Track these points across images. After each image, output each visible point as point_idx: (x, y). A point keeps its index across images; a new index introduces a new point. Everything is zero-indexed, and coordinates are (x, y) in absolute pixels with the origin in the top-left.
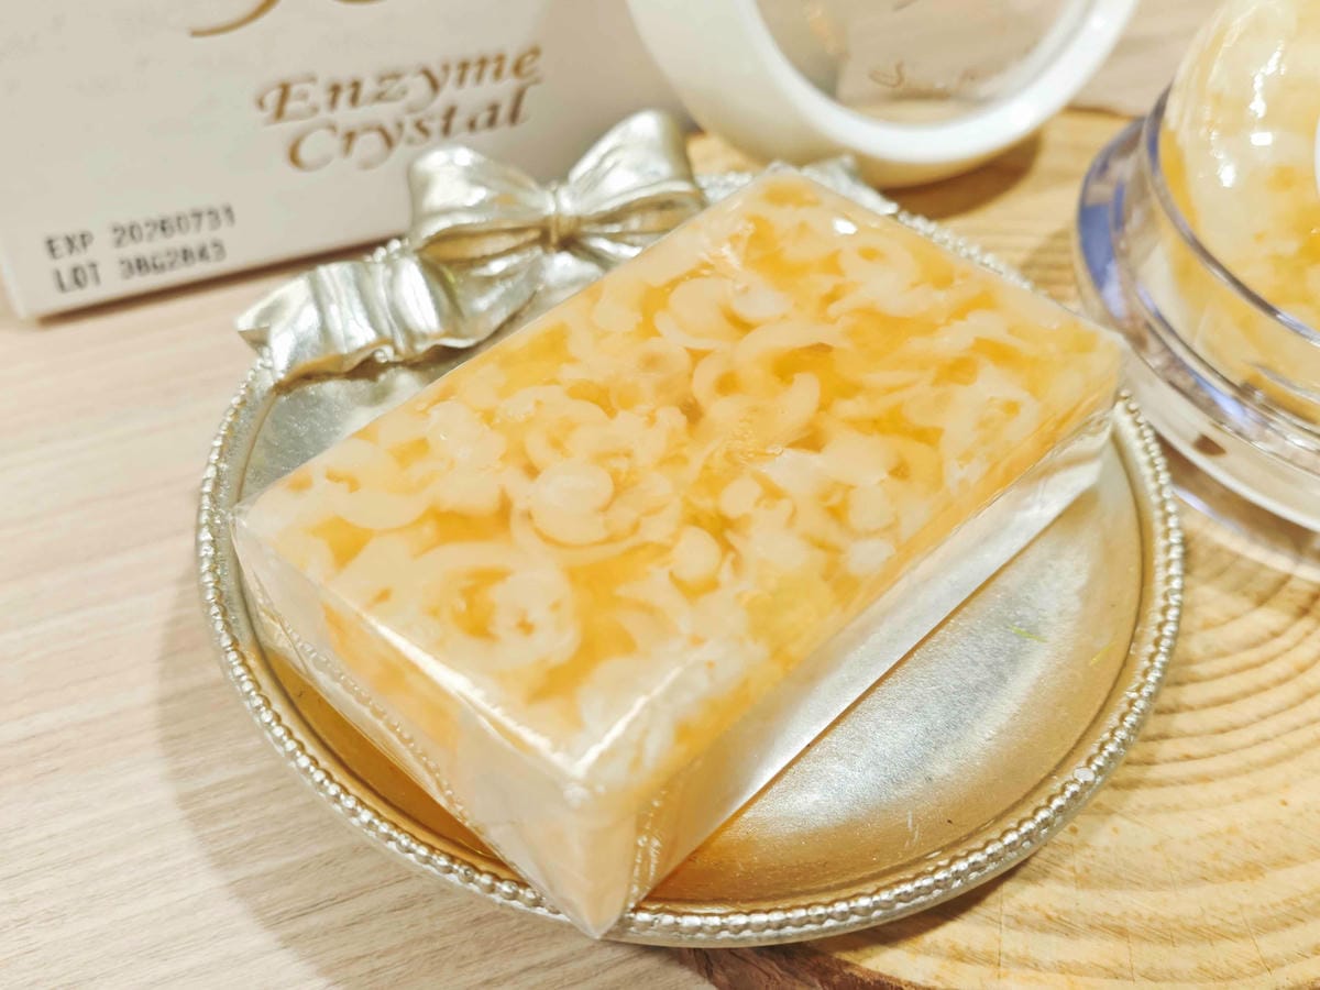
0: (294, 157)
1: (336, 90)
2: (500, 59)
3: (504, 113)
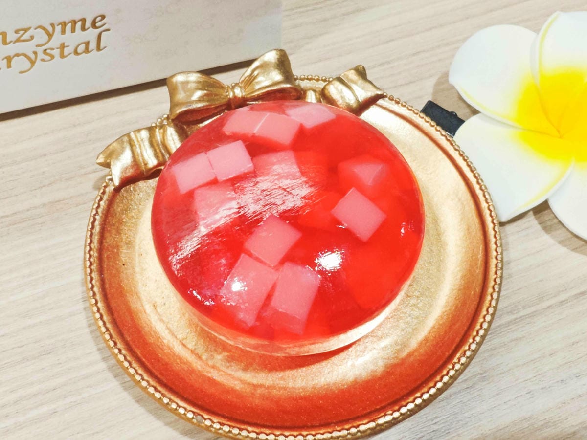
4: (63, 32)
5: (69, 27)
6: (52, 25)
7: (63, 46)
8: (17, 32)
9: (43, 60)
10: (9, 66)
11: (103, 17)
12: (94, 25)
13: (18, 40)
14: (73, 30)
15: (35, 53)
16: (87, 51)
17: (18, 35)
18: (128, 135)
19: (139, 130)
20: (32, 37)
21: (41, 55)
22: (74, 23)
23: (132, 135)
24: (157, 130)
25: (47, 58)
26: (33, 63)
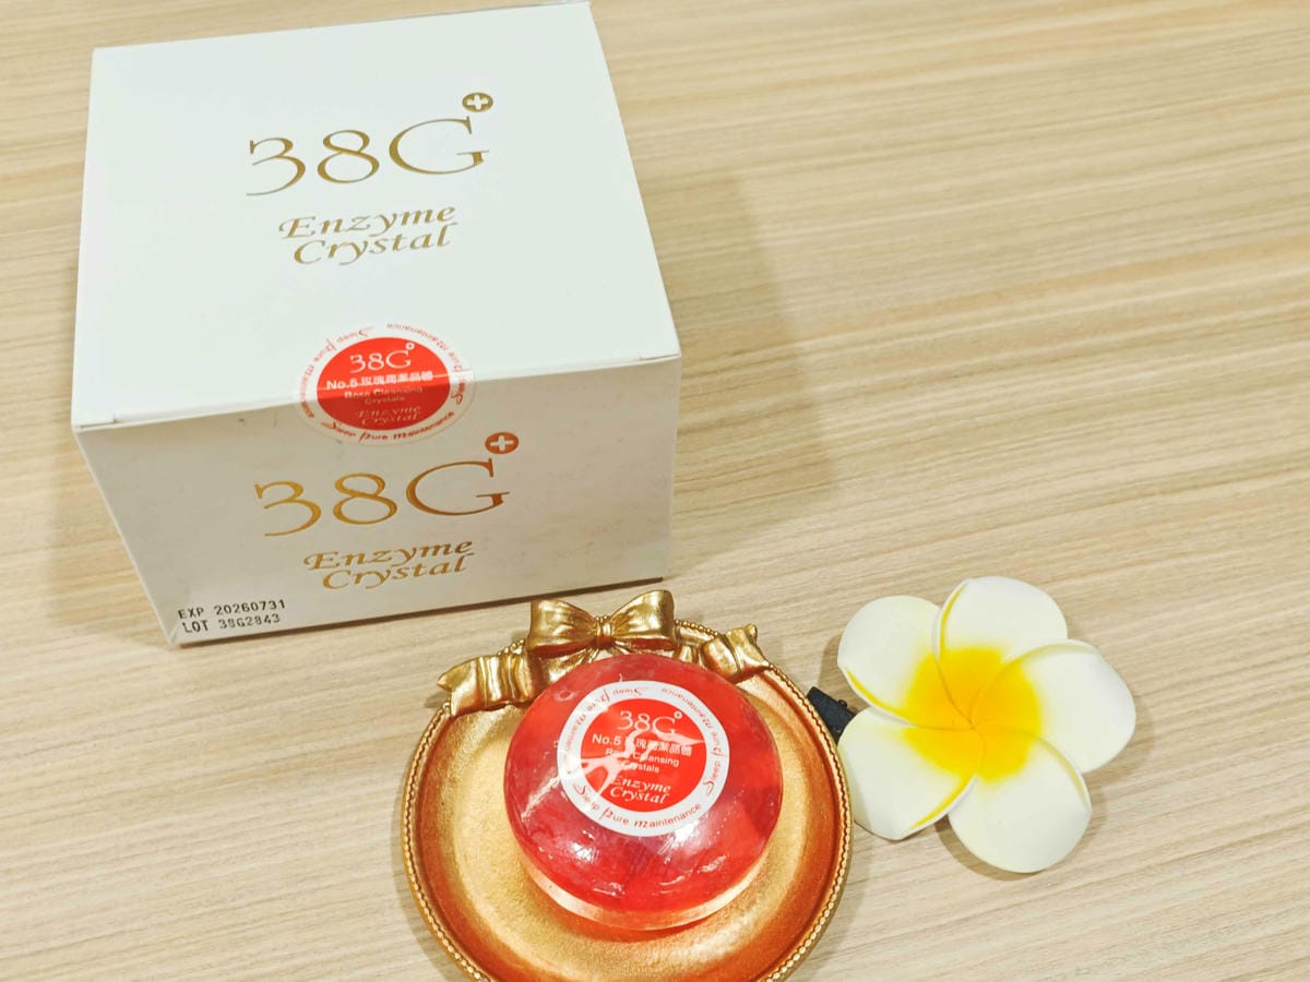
4: (424, 554)
5: (430, 552)
6: (415, 550)
7: (420, 566)
8: (376, 554)
9: (395, 578)
10: (357, 582)
11: (469, 544)
12: (458, 550)
13: (375, 560)
14: (435, 553)
15: (389, 572)
16: (444, 571)
17: (375, 557)
18: (477, 659)
19: (490, 657)
20: (390, 559)
21: (394, 572)
22: (437, 548)
23: (481, 660)
24: (509, 658)
25: (399, 575)
26: (383, 579)
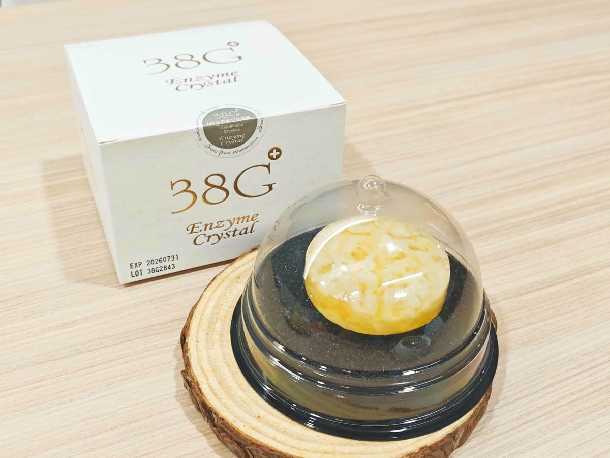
0: (195, 242)
1: (206, 225)
2: (248, 217)
3: (249, 230)
